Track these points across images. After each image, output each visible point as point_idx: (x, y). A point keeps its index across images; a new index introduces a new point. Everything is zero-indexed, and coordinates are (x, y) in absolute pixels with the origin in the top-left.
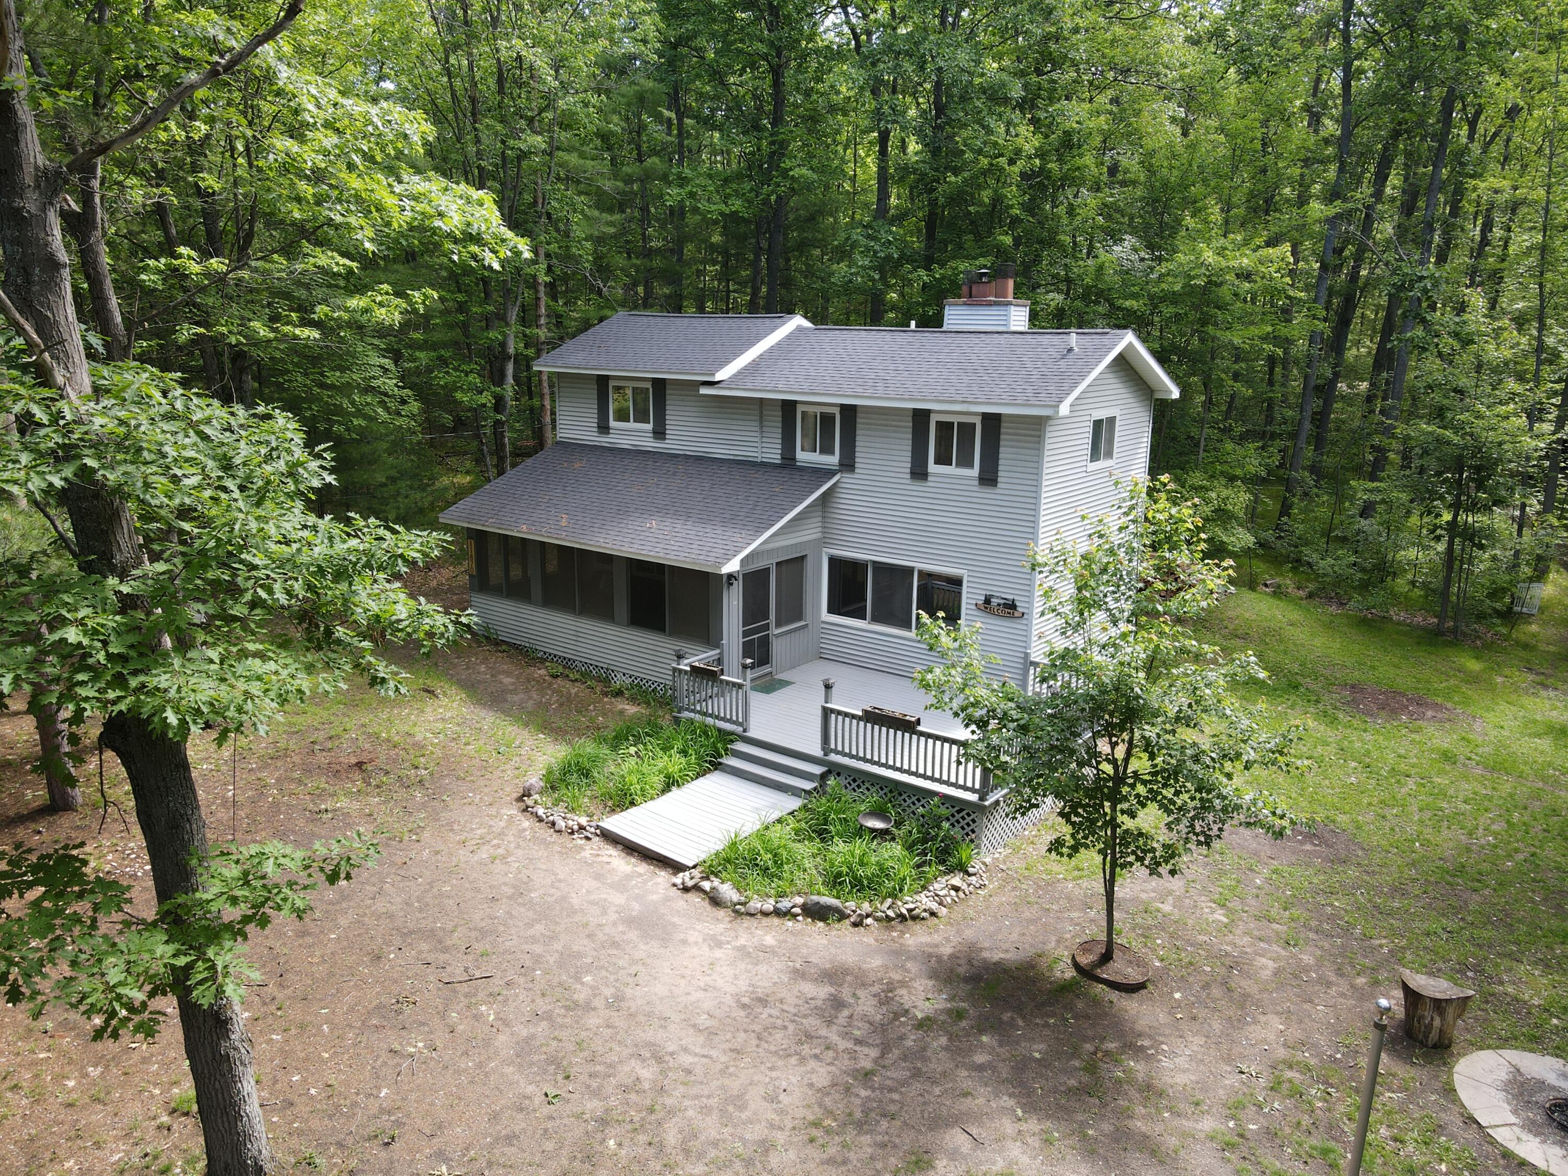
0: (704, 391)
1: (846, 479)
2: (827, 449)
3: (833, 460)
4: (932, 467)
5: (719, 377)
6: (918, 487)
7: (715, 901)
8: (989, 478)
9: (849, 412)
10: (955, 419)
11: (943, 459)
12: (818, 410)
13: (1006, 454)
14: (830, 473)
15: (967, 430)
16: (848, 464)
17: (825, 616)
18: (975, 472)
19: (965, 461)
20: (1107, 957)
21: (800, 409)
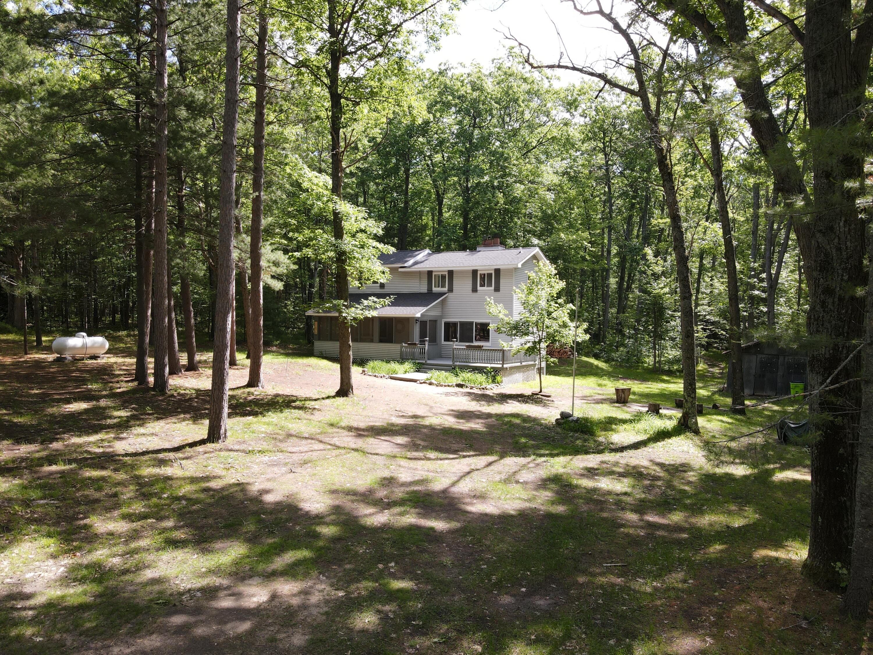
0: (400, 270)
1: (450, 295)
2: (443, 286)
3: (446, 289)
4: (479, 288)
5: (406, 265)
6: (475, 294)
7: (431, 384)
8: (497, 289)
9: (451, 273)
10: (486, 272)
11: (482, 285)
12: (440, 274)
13: (502, 281)
14: (445, 294)
15: (490, 275)
16: (451, 290)
17: (443, 342)
18: (493, 288)
19: (490, 285)
20: (541, 391)
21: (434, 274)
